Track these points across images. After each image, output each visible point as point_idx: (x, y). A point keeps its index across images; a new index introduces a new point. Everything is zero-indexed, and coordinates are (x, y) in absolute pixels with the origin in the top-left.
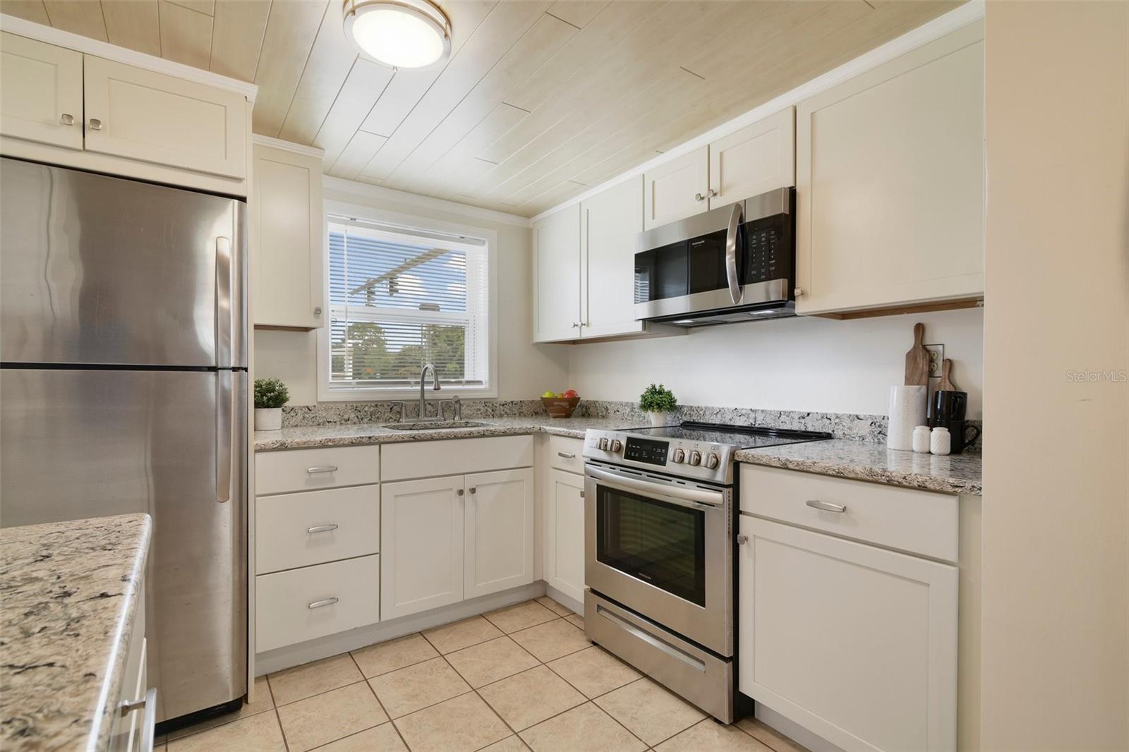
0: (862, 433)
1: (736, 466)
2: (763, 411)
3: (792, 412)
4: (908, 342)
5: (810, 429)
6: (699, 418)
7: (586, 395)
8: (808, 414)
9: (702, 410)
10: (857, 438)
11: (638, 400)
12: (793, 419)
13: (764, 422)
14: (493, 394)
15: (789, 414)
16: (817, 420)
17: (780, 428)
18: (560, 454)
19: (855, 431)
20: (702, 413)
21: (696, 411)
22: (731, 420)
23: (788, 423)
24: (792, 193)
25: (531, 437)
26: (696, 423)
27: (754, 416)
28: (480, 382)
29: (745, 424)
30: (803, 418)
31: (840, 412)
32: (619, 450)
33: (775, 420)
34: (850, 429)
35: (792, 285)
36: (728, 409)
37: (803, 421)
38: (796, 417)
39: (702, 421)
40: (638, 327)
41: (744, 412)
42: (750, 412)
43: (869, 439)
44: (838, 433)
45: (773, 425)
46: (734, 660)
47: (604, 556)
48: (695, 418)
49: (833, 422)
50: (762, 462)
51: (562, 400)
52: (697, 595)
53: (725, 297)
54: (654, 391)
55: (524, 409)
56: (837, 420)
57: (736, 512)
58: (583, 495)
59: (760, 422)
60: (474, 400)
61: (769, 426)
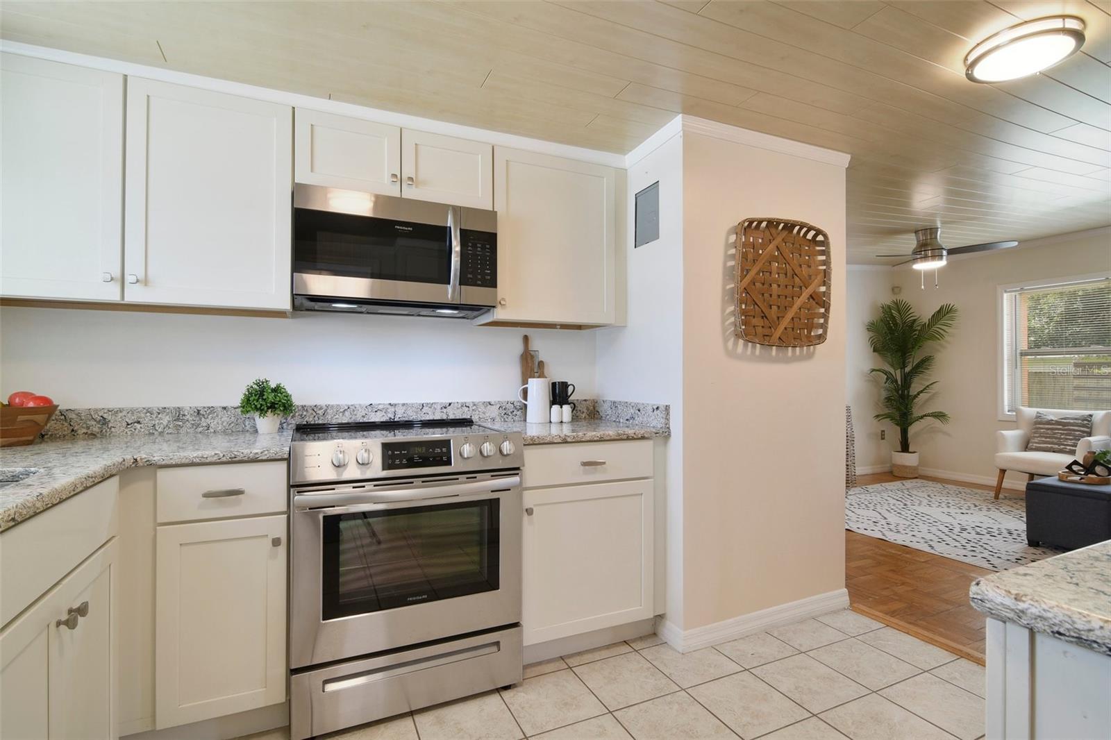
0: (493, 415)
2: (403, 405)
3: (435, 403)
4: (518, 348)
5: (451, 417)
6: (316, 418)
8: (450, 404)
9: (321, 409)
10: (489, 420)
12: (435, 409)
13: (405, 415)
15: (431, 405)
16: (458, 408)
17: (422, 419)
19: (487, 415)
20: (321, 412)
21: (311, 411)
22: (363, 417)
23: (430, 413)
26: (311, 425)
27: (393, 410)
29: (383, 419)
30: (445, 408)
31: (476, 400)
32: (372, 461)
33: (417, 412)
34: (484, 413)
36: (360, 405)
37: (445, 410)
38: (439, 407)
39: (320, 422)
41: (381, 407)
42: (389, 407)
43: (498, 419)
44: (475, 418)
45: (414, 417)
48: (310, 419)
49: (471, 409)
50: (546, 442)
56: (475, 407)
59: (400, 416)
61: (411, 419)
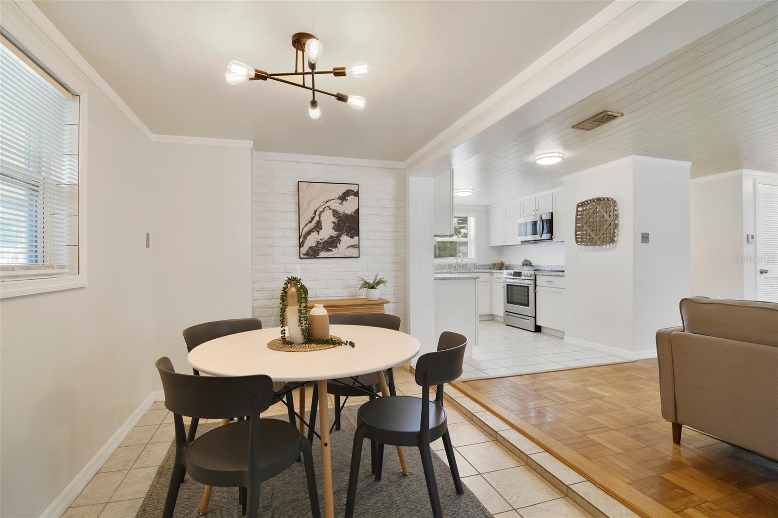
1: (536, 276)
7: (506, 263)
11: (521, 264)
14: (476, 262)
18: (497, 278)
24: (552, 213)
25: (488, 274)
28: (472, 259)
32: (511, 275)
35: (552, 235)
40: (520, 243)
46: (535, 318)
47: (508, 302)
51: (499, 264)
52: (528, 305)
53: (538, 237)
54: (526, 261)
55: (486, 267)
57: (536, 286)
58: (503, 288)
60: (471, 264)
